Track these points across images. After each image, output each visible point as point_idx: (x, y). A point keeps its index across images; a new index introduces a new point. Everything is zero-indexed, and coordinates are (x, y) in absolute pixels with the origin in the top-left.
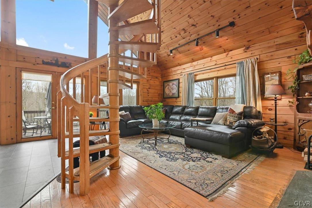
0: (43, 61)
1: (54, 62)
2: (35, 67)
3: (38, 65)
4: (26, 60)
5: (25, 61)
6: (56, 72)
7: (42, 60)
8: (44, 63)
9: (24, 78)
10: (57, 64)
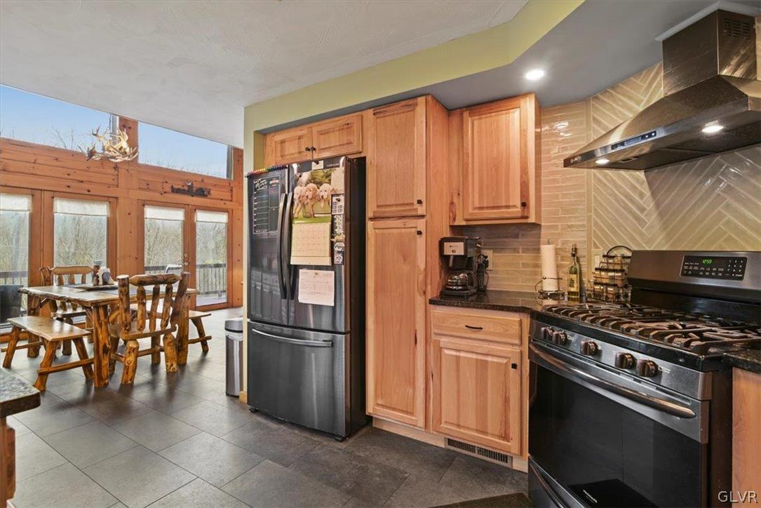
0: (172, 187)
1: (186, 188)
2: (162, 199)
3: (165, 194)
4: (150, 187)
5: (148, 189)
6: (188, 205)
7: (170, 186)
8: (175, 191)
9: (148, 216)
10: (190, 191)
